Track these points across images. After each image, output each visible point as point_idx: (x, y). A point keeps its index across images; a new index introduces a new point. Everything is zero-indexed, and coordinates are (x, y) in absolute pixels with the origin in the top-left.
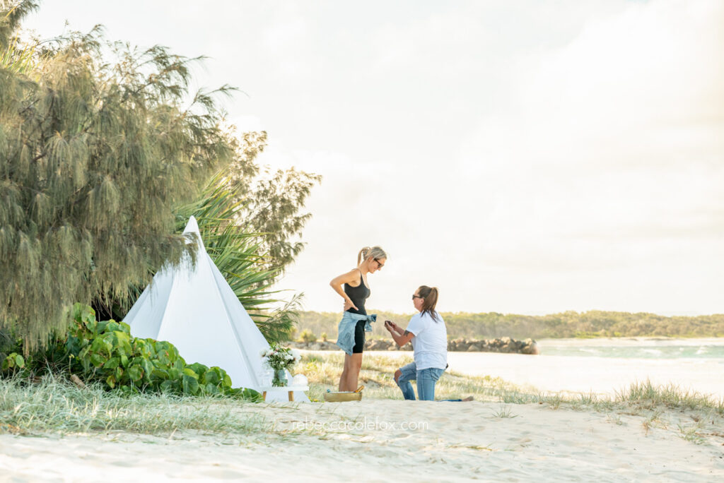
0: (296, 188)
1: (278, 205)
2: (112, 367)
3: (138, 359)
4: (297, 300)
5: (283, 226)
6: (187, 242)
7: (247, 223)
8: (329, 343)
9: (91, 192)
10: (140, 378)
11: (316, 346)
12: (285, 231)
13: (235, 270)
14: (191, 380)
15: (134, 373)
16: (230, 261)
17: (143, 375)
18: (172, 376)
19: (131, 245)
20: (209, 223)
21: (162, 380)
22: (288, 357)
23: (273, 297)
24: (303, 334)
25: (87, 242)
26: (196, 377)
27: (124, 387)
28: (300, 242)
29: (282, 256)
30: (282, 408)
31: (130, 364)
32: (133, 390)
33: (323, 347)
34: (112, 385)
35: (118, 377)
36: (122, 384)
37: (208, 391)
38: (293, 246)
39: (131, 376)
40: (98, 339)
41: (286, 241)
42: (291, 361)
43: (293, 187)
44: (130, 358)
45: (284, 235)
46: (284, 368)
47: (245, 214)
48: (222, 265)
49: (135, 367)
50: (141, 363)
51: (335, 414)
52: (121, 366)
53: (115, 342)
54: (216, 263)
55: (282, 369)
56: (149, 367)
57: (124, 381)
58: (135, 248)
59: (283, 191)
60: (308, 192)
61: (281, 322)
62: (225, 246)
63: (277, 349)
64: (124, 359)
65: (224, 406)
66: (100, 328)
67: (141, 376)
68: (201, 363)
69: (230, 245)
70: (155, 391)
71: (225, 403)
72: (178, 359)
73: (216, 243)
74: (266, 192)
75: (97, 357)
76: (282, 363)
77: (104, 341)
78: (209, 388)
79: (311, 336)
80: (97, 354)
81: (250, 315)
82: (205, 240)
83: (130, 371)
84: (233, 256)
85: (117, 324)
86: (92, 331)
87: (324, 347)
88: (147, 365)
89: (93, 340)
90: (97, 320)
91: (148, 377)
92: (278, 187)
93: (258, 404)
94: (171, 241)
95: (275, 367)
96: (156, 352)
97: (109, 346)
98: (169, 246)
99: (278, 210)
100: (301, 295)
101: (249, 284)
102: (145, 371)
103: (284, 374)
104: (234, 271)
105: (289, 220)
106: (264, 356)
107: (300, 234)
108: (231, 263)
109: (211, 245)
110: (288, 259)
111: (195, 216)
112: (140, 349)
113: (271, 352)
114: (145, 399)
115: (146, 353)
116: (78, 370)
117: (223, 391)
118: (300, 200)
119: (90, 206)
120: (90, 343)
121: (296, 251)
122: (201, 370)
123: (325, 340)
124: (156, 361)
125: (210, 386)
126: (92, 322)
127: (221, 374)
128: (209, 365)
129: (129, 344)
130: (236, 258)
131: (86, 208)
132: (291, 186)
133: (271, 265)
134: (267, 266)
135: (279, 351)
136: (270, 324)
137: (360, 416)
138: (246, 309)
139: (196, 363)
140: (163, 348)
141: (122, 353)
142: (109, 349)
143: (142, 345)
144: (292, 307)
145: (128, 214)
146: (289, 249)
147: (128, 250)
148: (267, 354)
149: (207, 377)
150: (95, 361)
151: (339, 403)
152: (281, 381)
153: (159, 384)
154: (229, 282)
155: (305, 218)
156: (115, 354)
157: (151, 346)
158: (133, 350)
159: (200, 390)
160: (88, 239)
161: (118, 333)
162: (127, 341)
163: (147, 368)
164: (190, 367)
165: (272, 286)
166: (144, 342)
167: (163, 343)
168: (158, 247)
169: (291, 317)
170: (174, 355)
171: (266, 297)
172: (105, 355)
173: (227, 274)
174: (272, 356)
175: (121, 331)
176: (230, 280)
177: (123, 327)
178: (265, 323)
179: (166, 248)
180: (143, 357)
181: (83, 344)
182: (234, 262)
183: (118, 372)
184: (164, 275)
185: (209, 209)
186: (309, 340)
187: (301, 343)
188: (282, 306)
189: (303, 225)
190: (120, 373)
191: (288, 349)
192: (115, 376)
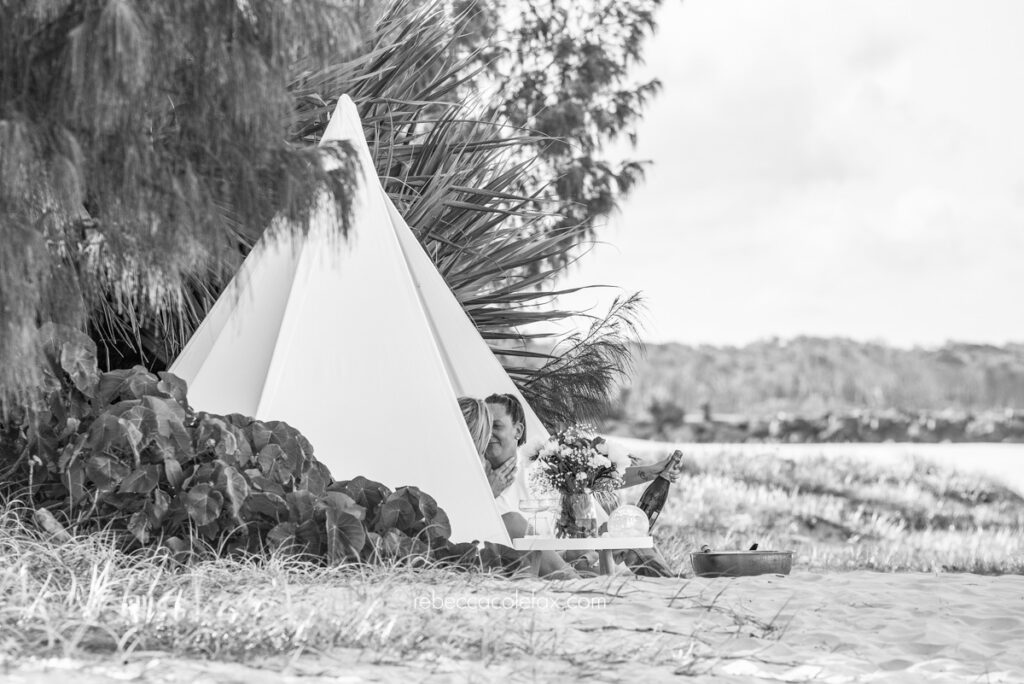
0: (619, 14)
1: (573, 60)
2: (141, 490)
3: (208, 469)
4: (623, 312)
5: (587, 117)
6: (330, 164)
7: (491, 112)
8: (719, 424)
9: (76, 33)
10: (213, 519)
11: (685, 432)
12: (592, 130)
13: (459, 234)
14: (346, 522)
15: (197, 506)
16: (448, 210)
17: (224, 509)
18: (297, 511)
19: (183, 173)
20: (391, 115)
21: (272, 521)
22: (597, 462)
23: (563, 303)
24: (648, 402)
25: (69, 163)
26: (359, 514)
27: (172, 540)
28: (632, 160)
29: (588, 197)
30: (579, 592)
31: (187, 481)
32: (196, 550)
33: (701, 434)
34: (142, 536)
35: (157, 514)
36: (168, 533)
37: (389, 549)
38: (616, 170)
39: (191, 512)
40: (106, 416)
41: (596, 157)
42: (604, 473)
43: (613, 11)
44: (187, 466)
45: (589, 139)
46: (587, 491)
47: (488, 87)
48: (426, 222)
49: (200, 490)
50: (215, 477)
51: (718, 610)
52: (164, 486)
53: (148, 425)
54: (408, 219)
55: (581, 492)
56: (237, 489)
57: (172, 526)
58: (193, 179)
59: (587, 23)
60: (652, 24)
61: (582, 370)
62: (434, 171)
63: (569, 438)
64: (173, 467)
65: (430, 588)
66: (109, 388)
67: (218, 513)
68: (372, 477)
69: (445, 171)
70: (252, 550)
71: (433, 582)
72: (312, 466)
73: (408, 166)
74: (544, 27)
75: (102, 463)
76: (582, 476)
77: (121, 421)
78: (392, 540)
79: (670, 406)
80: (106, 455)
81: (496, 352)
82: (378, 159)
83: (186, 500)
84: (453, 200)
85: (152, 378)
86: (89, 395)
87: (705, 436)
88: (230, 483)
89: (91, 419)
90: (102, 366)
91: (236, 515)
92: (572, 14)
93: (518, 584)
94: (286, 161)
95: (565, 488)
96: (255, 450)
97: (134, 434)
98: (280, 174)
99: (573, 75)
100: (635, 299)
101: (497, 270)
102: (228, 499)
103: (587, 504)
104: (456, 238)
105: (604, 100)
106: (534, 458)
107: (633, 137)
108: (449, 217)
109: (397, 171)
110: (602, 204)
111: (354, 96)
112: (213, 442)
113: (553, 446)
114: (226, 572)
115: (229, 452)
116: (52, 498)
117: (429, 550)
118: (632, 46)
119: (74, 69)
120: (82, 429)
121: (625, 182)
122: (370, 495)
123: (707, 418)
124: (254, 473)
125: (395, 536)
126: (87, 373)
127: (421, 506)
128: (392, 482)
129: (184, 429)
130: (462, 203)
131: (65, 75)
132: (607, 10)
133: (560, 218)
134: (550, 221)
135: (572, 446)
136: (553, 375)
137: (784, 613)
138: (486, 336)
139: (360, 479)
140: (272, 440)
141: (166, 452)
142: (134, 443)
143: (217, 433)
144: (611, 330)
145: (175, 92)
146: (605, 181)
147: (176, 185)
148: (543, 453)
149: (388, 514)
150: (99, 474)
151: (729, 579)
152: (579, 524)
153: (265, 532)
154: (443, 267)
155: (645, 94)
156: (150, 456)
157: (241, 432)
158: (195, 445)
159: (368, 548)
160: (71, 158)
161: (155, 401)
162: (180, 421)
163: (230, 490)
164: (342, 487)
165: (561, 275)
166: (223, 425)
167: (273, 425)
168: (251, 176)
169: (606, 356)
170: (300, 456)
171: (545, 305)
172: (123, 457)
173: (438, 246)
174: (555, 458)
175: (164, 396)
176: (447, 261)
177: (168, 386)
178: (540, 374)
179: (274, 179)
180: (219, 461)
181: (66, 432)
182: (457, 213)
183: (158, 502)
184: (270, 249)
185: (389, 76)
186: (665, 416)
187: (643, 425)
188: (582, 327)
189: (637, 110)
190: (162, 504)
191: (598, 441)
192: (149, 513)
